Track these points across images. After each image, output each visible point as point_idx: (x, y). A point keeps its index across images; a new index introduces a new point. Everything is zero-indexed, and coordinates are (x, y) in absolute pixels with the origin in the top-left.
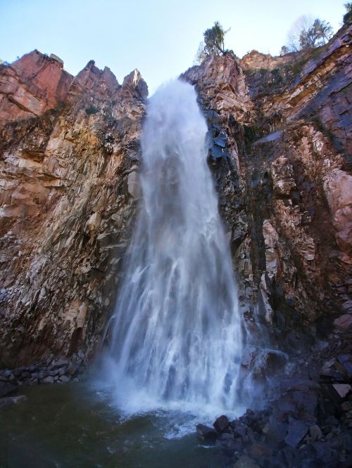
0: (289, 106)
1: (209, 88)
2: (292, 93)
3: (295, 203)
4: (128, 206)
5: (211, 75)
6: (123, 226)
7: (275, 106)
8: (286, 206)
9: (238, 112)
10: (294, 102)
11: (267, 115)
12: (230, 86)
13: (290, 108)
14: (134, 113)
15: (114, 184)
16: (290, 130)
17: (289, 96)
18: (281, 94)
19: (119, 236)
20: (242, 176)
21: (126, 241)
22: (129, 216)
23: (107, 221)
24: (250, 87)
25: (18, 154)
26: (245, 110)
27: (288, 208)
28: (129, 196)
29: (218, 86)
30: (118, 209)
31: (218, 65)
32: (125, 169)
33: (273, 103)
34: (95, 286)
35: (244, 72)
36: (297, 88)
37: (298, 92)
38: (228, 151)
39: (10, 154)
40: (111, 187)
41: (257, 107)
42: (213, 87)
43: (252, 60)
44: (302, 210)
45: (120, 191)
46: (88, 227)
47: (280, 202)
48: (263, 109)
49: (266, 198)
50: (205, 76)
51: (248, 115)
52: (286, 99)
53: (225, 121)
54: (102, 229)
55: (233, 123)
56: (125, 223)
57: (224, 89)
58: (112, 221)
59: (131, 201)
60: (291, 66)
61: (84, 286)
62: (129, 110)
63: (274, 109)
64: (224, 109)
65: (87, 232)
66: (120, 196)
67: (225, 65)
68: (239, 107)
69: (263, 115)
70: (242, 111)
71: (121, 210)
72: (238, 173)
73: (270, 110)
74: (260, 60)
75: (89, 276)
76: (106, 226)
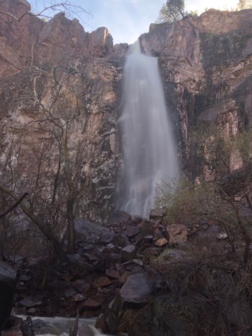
0: (233, 77)
1: (169, 60)
2: (236, 66)
3: (214, 168)
4: (111, 160)
5: (171, 46)
6: (110, 175)
7: (222, 76)
8: (209, 169)
9: (192, 82)
10: (237, 74)
11: (215, 83)
12: (186, 59)
13: (233, 79)
14: (105, 74)
15: (98, 142)
16: (222, 114)
17: (233, 68)
18: (227, 65)
19: (108, 181)
20: (188, 146)
21: (114, 184)
22: (114, 168)
23: (97, 170)
24: (204, 54)
25: (18, 112)
26: (197, 80)
27: (210, 171)
28: (111, 153)
29: (176, 58)
30: (104, 161)
31: (177, 35)
32: (106, 130)
33: (221, 73)
34: (94, 213)
35: (200, 34)
36: (239, 63)
37: (239, 67)
38: (180, 124)
39: (12, 112)
40: (96, 144)
41: (207, 76)
42: (172, 60)
43: (208, 20)
44: (216, 172)
45: (103, 148)
46: (84, 173)
47: (206, 167)
48: (212, 77)
49: (200, 163)
50: (166, 47)
51: (199, 84)
52: (231, 70)
53: (180, 95)
54: (94, 176)
55: (187, 95)
56: (111, 173)
57: (181, 61)
58: (101, 171)
59: (113, 156)
60: (239, 38)
61: (87, 212)
62: (102, 72)
63: (221, 78)
64: (180, 83)
65: (84, 177)
66: (104, 152)
67: (184, 35)
68: (192, 77)
69: (212, 82)
70: (194, 81)
71: (106, 162)
72: (186, 143)
73: (218, 78)
74: (215, 21)
75: (89, 207)
76: (96, 173)
